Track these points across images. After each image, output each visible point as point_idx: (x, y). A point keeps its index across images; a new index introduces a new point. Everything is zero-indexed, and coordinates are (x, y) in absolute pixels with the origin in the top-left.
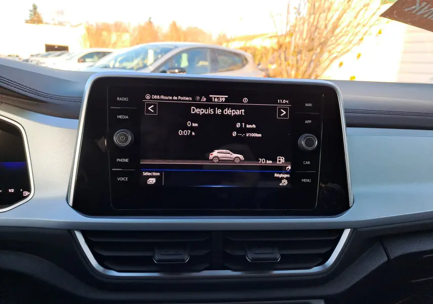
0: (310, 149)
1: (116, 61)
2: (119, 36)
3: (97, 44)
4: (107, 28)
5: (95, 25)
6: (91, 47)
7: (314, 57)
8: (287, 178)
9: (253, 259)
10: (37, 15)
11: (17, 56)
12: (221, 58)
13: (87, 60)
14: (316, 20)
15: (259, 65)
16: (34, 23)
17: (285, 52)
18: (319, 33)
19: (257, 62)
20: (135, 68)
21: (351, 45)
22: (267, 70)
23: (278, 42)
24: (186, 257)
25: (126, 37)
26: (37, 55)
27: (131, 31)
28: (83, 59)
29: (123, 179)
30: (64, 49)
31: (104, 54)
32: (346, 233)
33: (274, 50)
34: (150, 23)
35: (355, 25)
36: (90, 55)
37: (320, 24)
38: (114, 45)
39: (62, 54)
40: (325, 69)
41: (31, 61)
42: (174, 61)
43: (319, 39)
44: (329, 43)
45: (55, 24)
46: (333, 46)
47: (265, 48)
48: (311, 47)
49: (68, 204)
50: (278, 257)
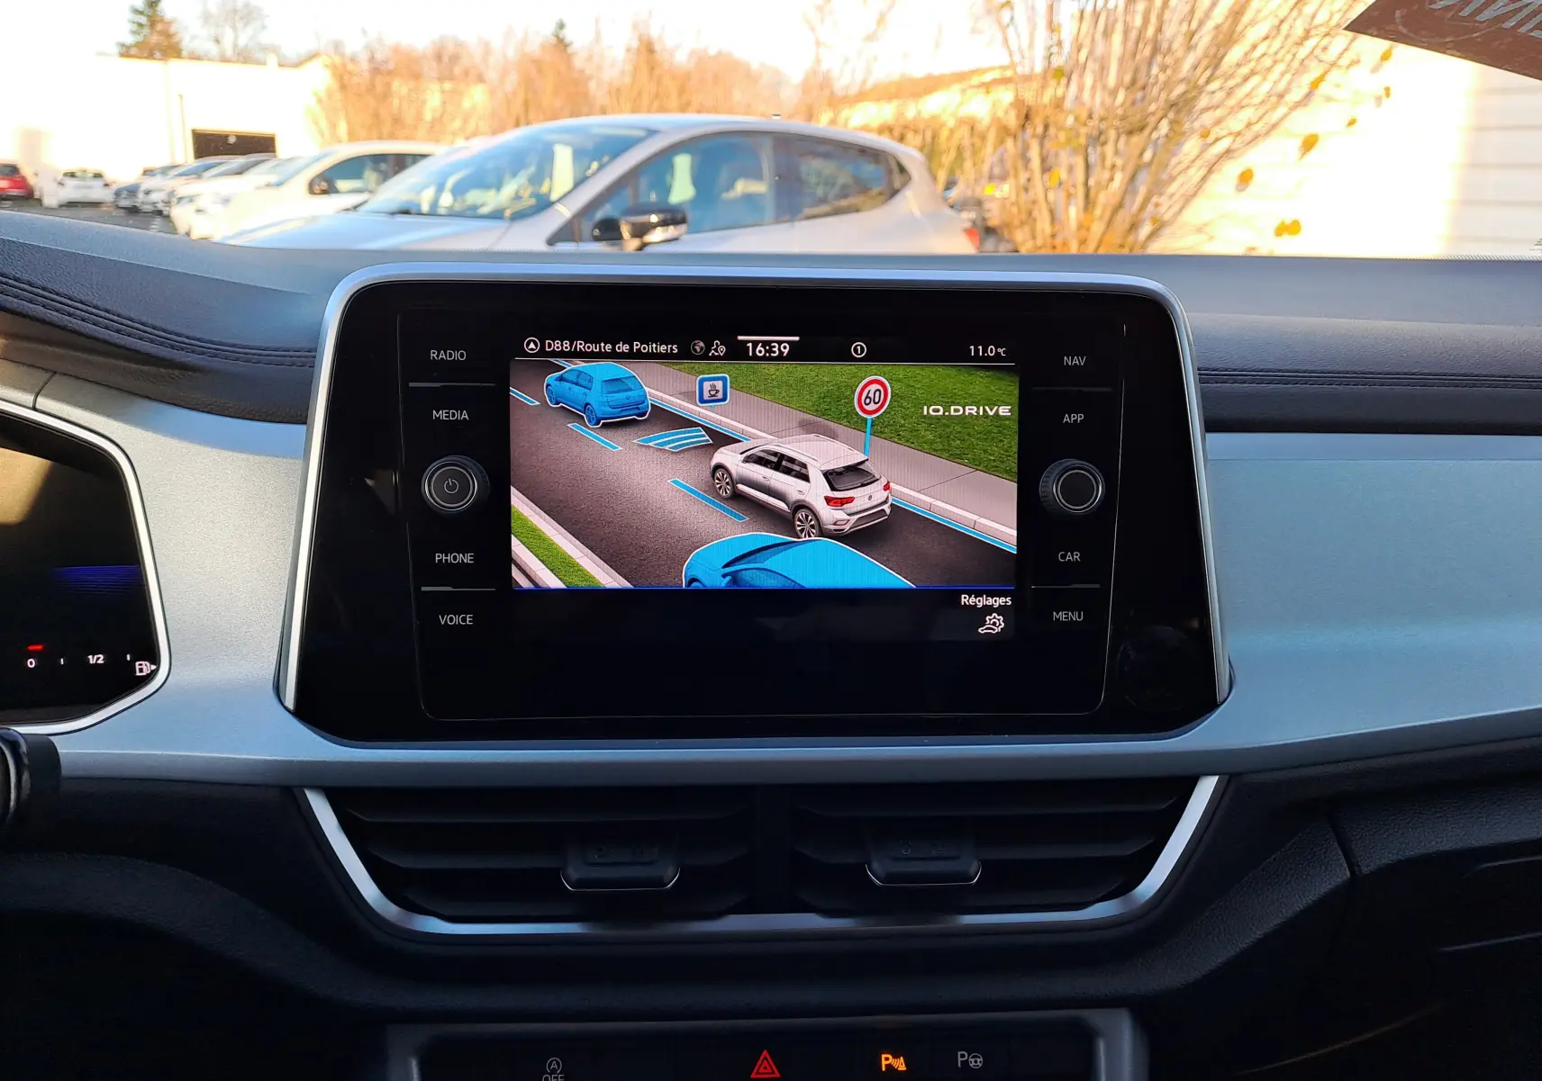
0: (1078, 509)
1: (440, 189)
2: (451, 98)
3: (376, 128)
4: (408, 66)
5: (363, 58)
6: (353, 137)
7: (1148, 156)
8: (1001, 610)
9: (889, 878)
10: (159, 27)
11: (98, 176)
12: (813, 167)
13: (342, 184)
14: (1153, 19)
15: (950, 185)
16: (151, 56)
17: (1043, 138)
18: (1164, 68)
19: (942, 176)
20: (508, 213)
21: (1282, 110)
22: (979, 203)
23: (1018, 103)
24: (670, 871)
25: (476, 97)
26: (165, 171)
27: (492, 75)
28: (325, 184)
29: (457, 620)
30: (258, 146)
31: (400, 163)
32: (1206, 789)
33: (1004, 132)
34: (561, 44)
35: (1299, 31)
36: (351, 168)
37: (1169, 31)
38: (436, 129)
39: (256, 164)
40: (1189, 198)
41: (148, 193)
42: (644, 182)
43: (1167, 86)
44: (1203, 101)
45: (224, 59)
46: (1218, 113)
47: (972, 125)
48: (1135, 119)
49: (282, 704)
50: (972, 869)
